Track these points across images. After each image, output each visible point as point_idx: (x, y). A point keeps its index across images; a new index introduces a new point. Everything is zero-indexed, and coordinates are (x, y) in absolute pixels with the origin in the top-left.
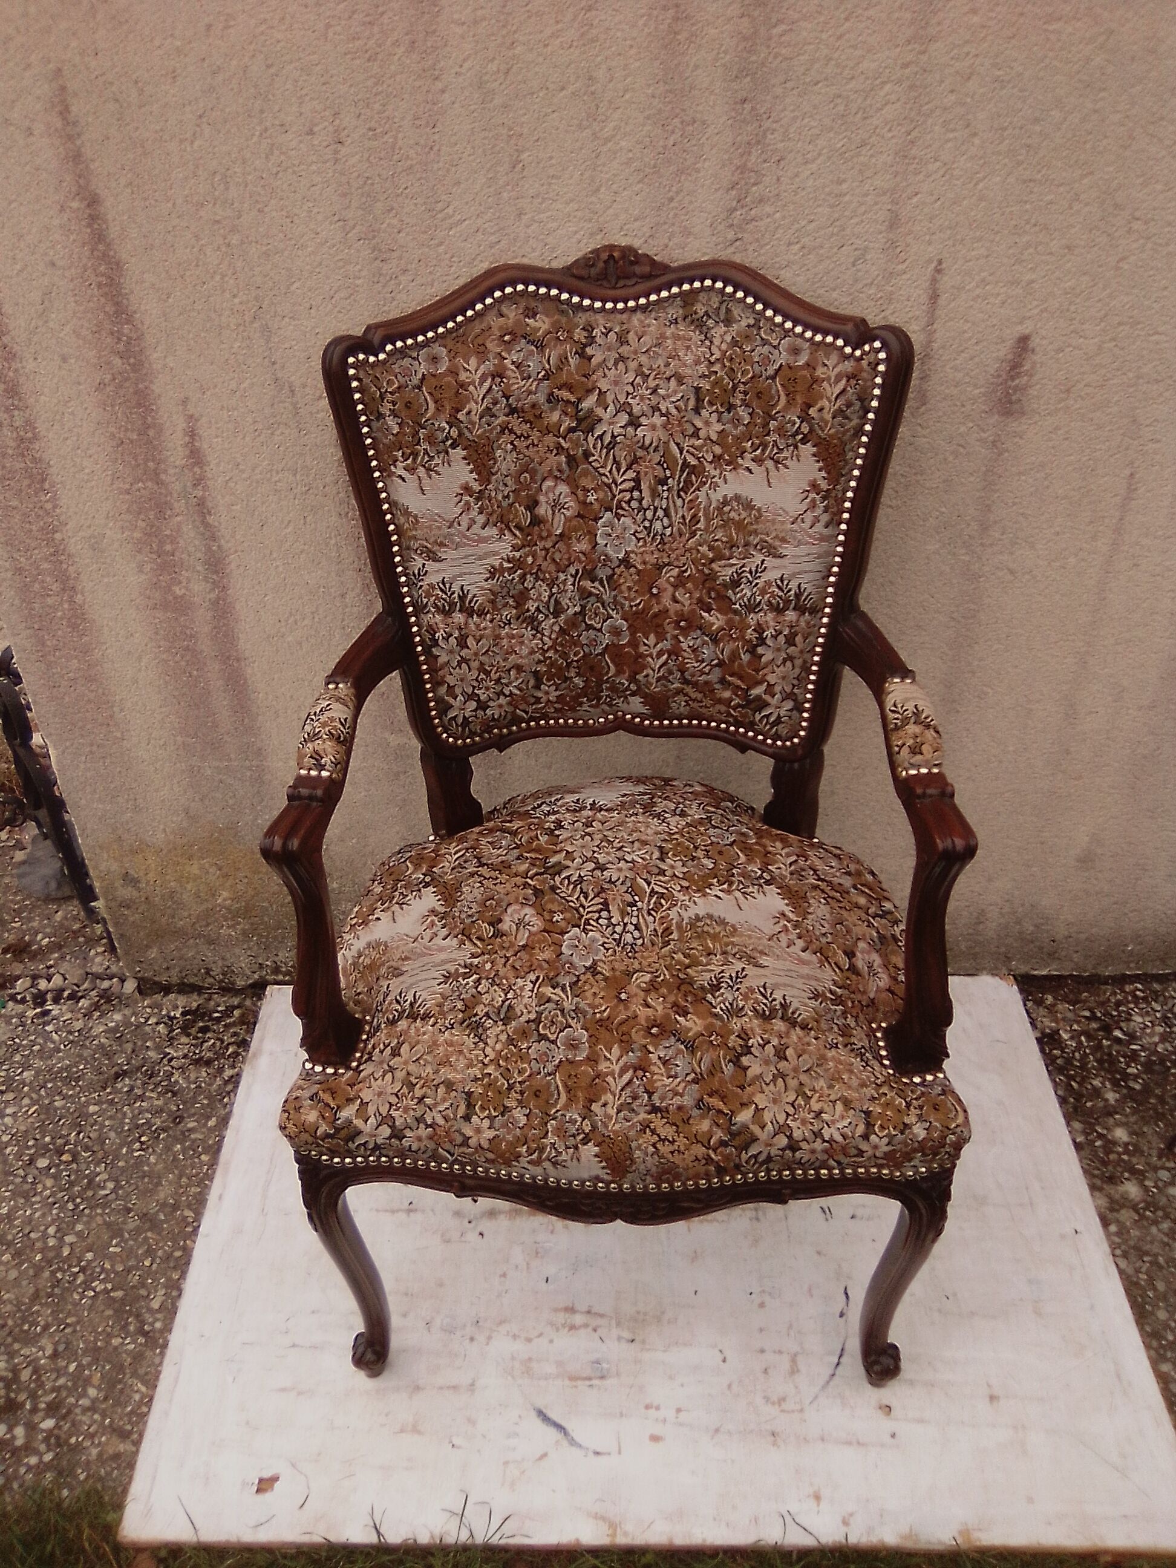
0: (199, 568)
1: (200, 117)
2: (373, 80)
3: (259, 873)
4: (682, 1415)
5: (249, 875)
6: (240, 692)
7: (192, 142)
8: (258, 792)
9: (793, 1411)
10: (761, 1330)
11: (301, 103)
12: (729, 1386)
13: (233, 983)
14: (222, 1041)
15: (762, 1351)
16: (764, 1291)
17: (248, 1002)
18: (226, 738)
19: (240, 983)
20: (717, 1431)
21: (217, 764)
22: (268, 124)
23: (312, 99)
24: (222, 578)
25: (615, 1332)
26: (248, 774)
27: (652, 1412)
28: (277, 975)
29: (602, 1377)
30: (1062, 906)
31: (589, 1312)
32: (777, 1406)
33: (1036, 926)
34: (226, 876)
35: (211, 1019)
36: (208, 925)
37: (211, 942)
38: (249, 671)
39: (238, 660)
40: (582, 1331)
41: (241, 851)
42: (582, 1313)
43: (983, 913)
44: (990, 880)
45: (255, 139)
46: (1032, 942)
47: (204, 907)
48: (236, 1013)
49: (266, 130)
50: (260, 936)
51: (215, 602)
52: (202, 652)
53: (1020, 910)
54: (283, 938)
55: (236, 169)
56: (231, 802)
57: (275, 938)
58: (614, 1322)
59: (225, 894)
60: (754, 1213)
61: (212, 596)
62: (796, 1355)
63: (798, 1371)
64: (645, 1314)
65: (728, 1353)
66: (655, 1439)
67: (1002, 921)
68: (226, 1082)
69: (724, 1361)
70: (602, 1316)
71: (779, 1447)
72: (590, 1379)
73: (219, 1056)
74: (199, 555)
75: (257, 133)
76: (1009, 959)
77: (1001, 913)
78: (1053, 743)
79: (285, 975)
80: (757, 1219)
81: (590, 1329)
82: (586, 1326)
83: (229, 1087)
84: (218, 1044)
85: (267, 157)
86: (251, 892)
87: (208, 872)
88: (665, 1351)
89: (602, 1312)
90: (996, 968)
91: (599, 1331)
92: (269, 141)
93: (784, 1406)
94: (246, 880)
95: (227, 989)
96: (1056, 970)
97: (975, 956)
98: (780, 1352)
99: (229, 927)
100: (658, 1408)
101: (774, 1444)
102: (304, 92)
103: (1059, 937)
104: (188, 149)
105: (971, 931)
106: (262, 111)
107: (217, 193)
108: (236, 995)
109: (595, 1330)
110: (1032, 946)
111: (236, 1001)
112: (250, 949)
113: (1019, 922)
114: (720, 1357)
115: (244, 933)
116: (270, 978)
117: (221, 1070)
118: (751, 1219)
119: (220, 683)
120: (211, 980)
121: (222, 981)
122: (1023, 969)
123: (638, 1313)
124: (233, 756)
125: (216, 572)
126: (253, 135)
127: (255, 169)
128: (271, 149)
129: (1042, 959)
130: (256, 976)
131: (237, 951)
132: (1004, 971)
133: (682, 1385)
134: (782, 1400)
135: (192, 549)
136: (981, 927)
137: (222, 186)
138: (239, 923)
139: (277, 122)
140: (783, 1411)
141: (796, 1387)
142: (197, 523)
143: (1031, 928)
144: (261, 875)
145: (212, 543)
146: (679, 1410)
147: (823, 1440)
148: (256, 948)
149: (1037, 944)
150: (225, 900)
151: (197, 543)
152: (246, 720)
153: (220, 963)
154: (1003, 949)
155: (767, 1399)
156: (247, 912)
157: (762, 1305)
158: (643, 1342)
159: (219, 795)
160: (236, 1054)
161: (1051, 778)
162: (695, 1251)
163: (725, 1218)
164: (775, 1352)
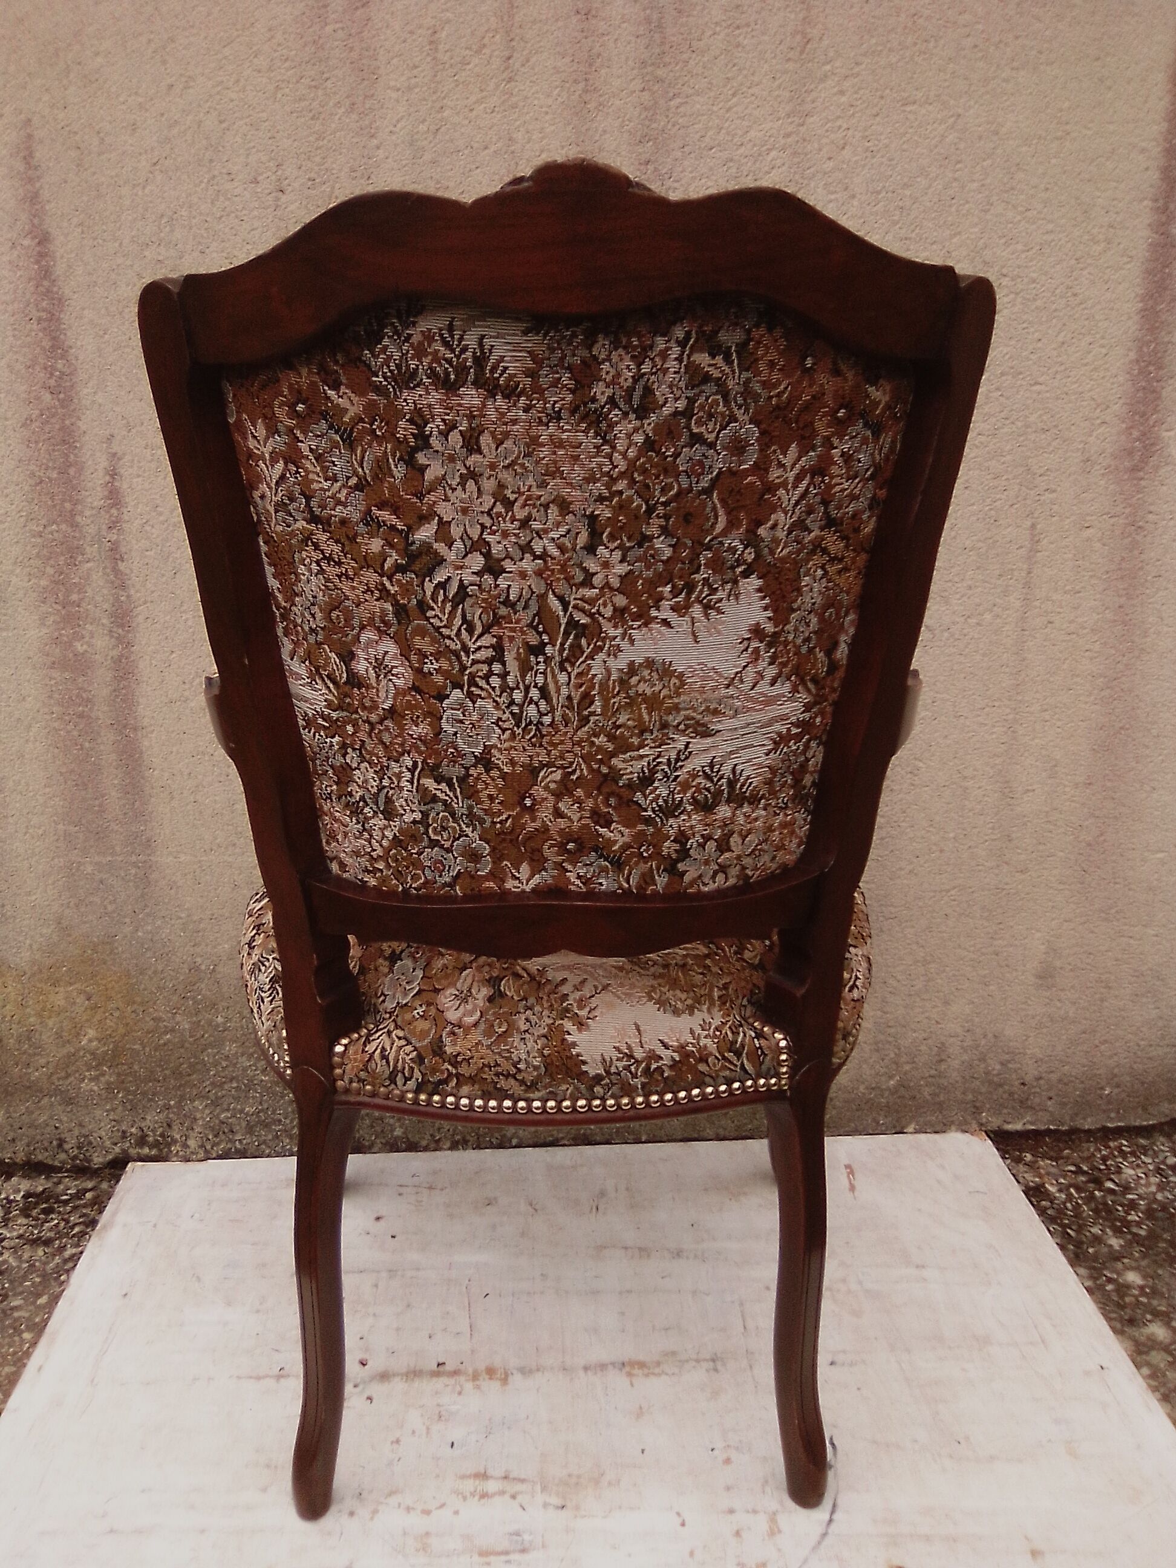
0: (104, 621)
1: (155, 164)
2: (316, 136)
3: (134, 1003)
5: (121, 1005)
6: (134, 769)
7: (144, 188)
8: (142, 896)
10: (728, 1488)
11: (248, 155)
12: (692, 1554)
13: (89, 1161)
14: (67, 1221)
15: (731, 1511)
16: (729, 1446)
17: (104, 1185)
18: (114, 826)
19: (98, 1160)
21: (97, 859)
22: (216, 173)
23: (258, 151)
24: (128, 632)
25: (540, 1498)
26: (133, 871)
28: (141, 1148)
29: (523, 1551)
30: (1028, 1037)
31: (506, 1478)
33: (1002, 1064)
34: (95, 1008)
35: (58, 1201)
36: (68, 1076)
37: (69, 1101)
38: (146, 743)
39: (135, 729)
40: (497, 1500)
41: (115, 973)
42: (496, 1479)
43: (942, 1048)
44: (947, 1003)
45: (203, 185)
46: (1001, 1085)
47: (65, 1051)
48: (89, 1195)
49: (214, 177)
50: (128, 1092)
51: (118, 661)
52: (98, 719)
53: (983, 1042)
54: (154, 1094)
55: (183, 213)
56: (110, 908)
57: (144, 1094)
58: (538, 1488)
59: (92, 1033)
60: (711, 1364)
61: (115, 653)
62: (774, 1514)
63: (780, 1531)
64: (579, 1477)
65: (688, 1516)
67: (965, 1057)
68: (66, 1261)
69: (683, 1524)
70: (523, 1481)
72: (507, 1553)
73: (60, 1236)
74: (106, 606)
75: (205, 180)
76: (977, 1110)
77: (962, 1048)
78: (993, 828)
79: (151, 1147)
80: (716, 1370)
81: (507, 1497)
82: (502, 1493)
83: (70, 1265)
84: (62, 1224)
85: (212, 203)
86: (122, 1030)
87: (74, 1003)
88: (605, 1517)
89: (523, 1477)
90: (966, 1122)
91: (519, 1498)
92: (216, 187)
94: (117, 1014)
95: (81, 1171)
96: (1032, 1123)
97: (940, 1106)
98: (755, 1512)
99: (91, 1080)
102: (252, 144)
103: (1028, 1079)
104: (140, 193)
105: (933, 1072)
106: (211, 161)
107: (162, 235)
108: (90, 1179)
109: (513, 1497)
110: (1001, 1090)
111: (90, 1185)
112: (113, 1110)
113: (983, 1059)
114: (679, 1521)
115: (109, 1088)
116: (133, 1152)
117: (62, 1248)
118: (707, 1371)
119: (114, 756)
120: (62, 1156)
121: (75, 1158)
122: (995, 1123)
123: (570, 1476)
124: (118, 849)
125: (122, 626)
126: (201, 182)
127: (201, 214)
128: (218, 195)
129: (1013, 1108)
130: (117, 1149)
131: (98, 1113)
132: (975, 1126)
133: (630, 1555)
134: (762, 1565)
135: (99, 598)
136: (943, 1066)
137: (168, 229)
138: (103, 1074)
139: (224, 171)
141: (779, 1550)
142: (108, 571)
143: (998, 1067)
144: (135, 1006)
145: (121, 593)
148: (120, 1108)
149: (1006, 1087)
150: (90, 1041)
151: (105, 591)
152: (137, 804)
153: (76, 1132)
154: (970, 1097)
155: (742, 1566)
156: (113, 1058)
157: (728, 1461)
158: (577, 1508)
159: (97, 900)
160: (83, 1234)
161: (997, 871)
162: (641, 1408)
163: (676, 1370)
164: (748, 1512)
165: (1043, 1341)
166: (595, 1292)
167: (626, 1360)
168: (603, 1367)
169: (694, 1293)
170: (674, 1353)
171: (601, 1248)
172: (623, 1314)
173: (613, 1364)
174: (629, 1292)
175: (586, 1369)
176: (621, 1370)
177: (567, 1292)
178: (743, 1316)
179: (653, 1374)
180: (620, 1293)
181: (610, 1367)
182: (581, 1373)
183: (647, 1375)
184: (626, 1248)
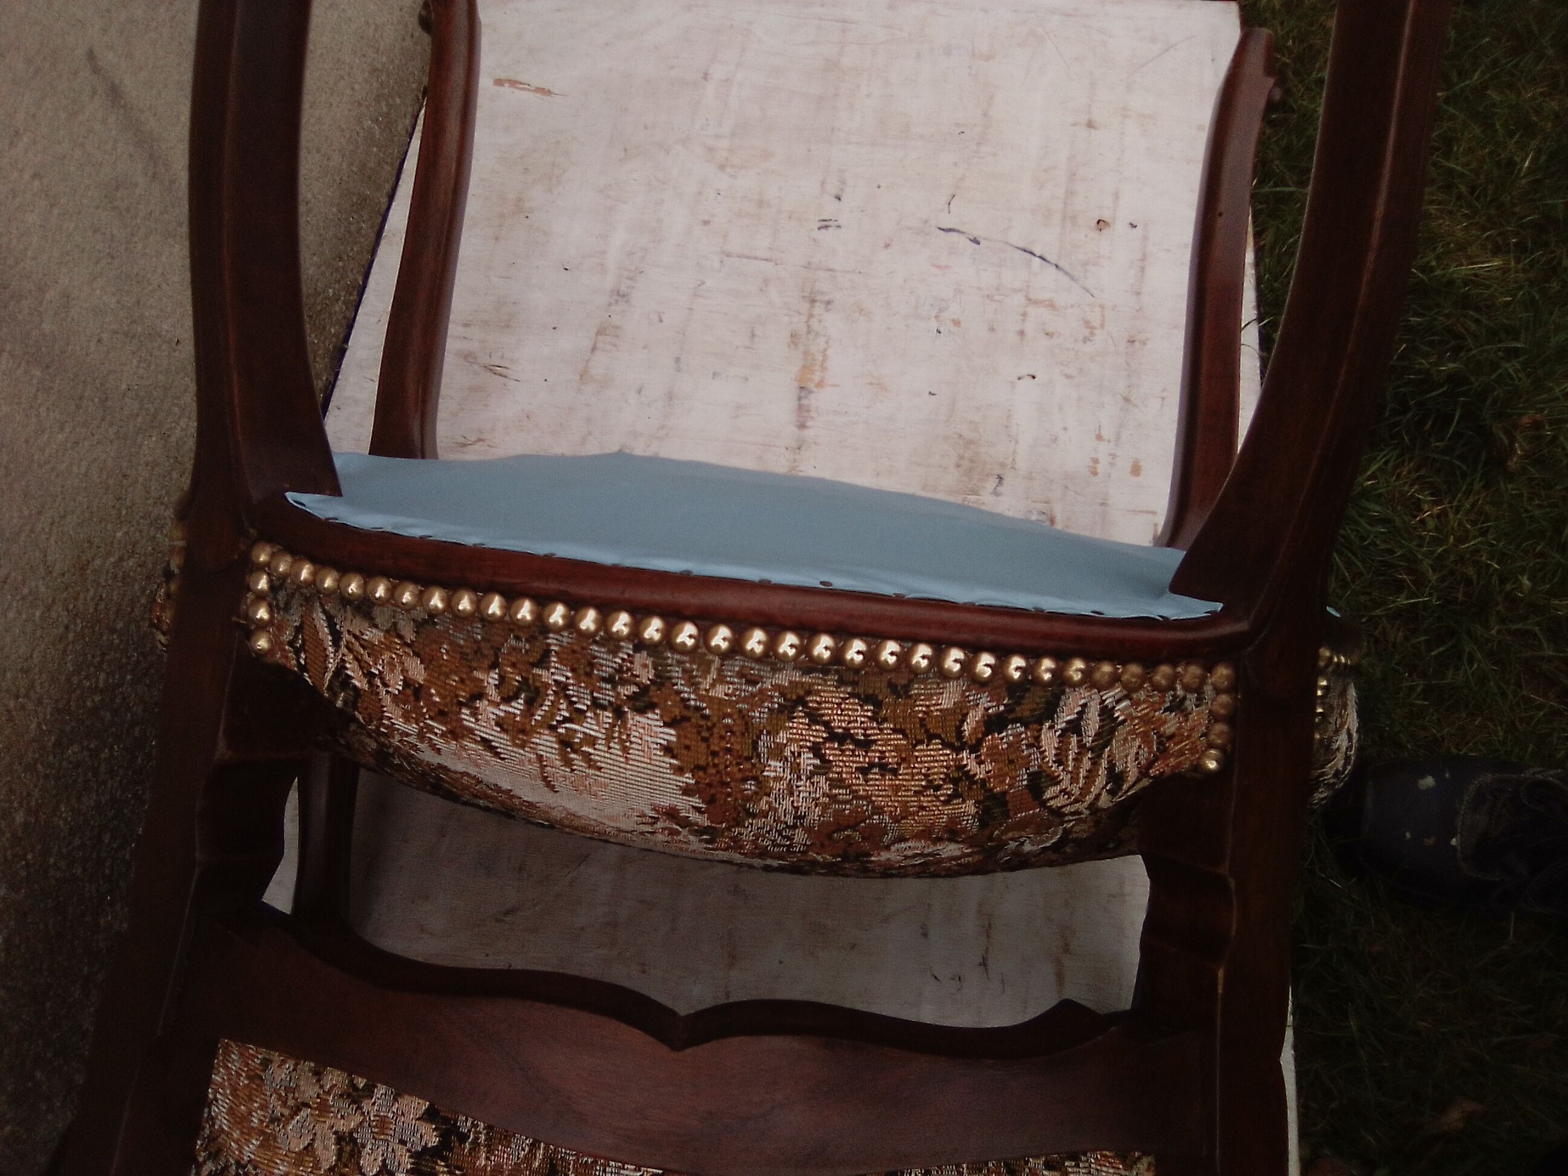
4: (1105, 433)
9: (1103, 316)
10: (992, 330)
12: (1068, 377)
15: (1022, 333)
16: (936, 317)
20: (1127, 400)
27: (1100, 468)
32: (1096, 332)
60: (817, 304)
62: (1029, 299)
63: (1050, 300)
64: (962, 457)
65: (1024, 371)
66: (1136, 470)
69: (1033, 377)
71: (1147, 339)
80: (829, 303)
88: (1017, 442)
93: (1096, 323)
98: (1024, 315)
100: (1096, 461)
101: (1144, 343)
114: (1028, 379)
118: (828, 311)
123: (958, 466)
133: (1065, 429)
134: (1087, 324)
140: (1102, 326)
141: (1072, 306)
146: (1099, 437)
147: (1138, 294)
155: (1086, 340)
157: (956, 323)
158: (1002, 465)
162: (872, 384)
163: (821, 340)
164: (1024, 320)
165: (844, 21)
166: (670, 396)
167: (796, 384)
168: (802, 410)
169: (696, 295)
170: (793, 336)
171: (584, 376)
172: (715, 374)
173: (800, 399)
174: (678, 360)
175: (802, 426)
176: (811, 392)
177: (662, 427)
178: (749, 257)
179: (824, 361)
180: (678, 370)
181: (805, 402)
182: (806, 432)
183: (823, 368)
184: (594, 349)
